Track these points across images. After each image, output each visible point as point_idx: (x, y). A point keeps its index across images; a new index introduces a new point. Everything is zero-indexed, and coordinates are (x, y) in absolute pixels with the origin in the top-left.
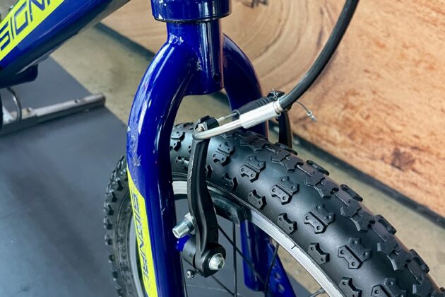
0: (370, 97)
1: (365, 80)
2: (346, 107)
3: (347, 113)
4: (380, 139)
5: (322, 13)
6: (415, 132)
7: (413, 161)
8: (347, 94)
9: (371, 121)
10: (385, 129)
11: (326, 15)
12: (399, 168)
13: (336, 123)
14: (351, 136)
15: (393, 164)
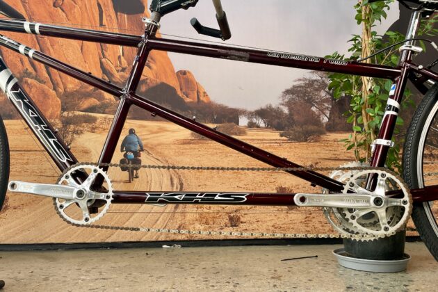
1: (200, 190)
2: (197, 209)
4: (220, 216)
7: (239, 218)
11: (171, 170)
12: (235, 226)
13: (197, 220)
14: (207, 223)
15: (232, 226)
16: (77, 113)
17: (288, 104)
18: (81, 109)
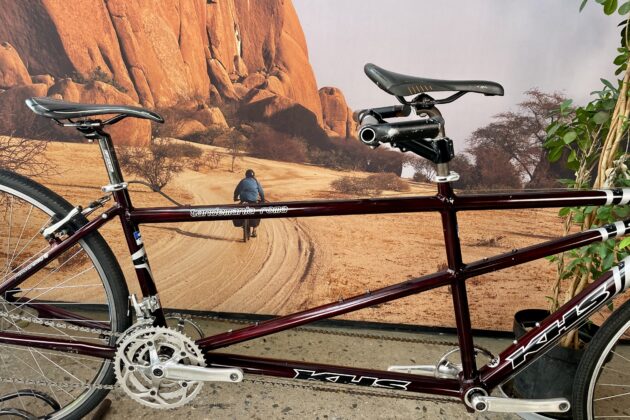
0: (343, 269)
1: (336, 260)
2: (330, 282)
3: (333, 286)
5: (296, 229)
6: (377, 279)
8: (328, 274)
9: (349, 284)
10: (359, 285)
11: (300, 230)
16: (174, 141)
17: (478, 152)
18: (180, 135)
